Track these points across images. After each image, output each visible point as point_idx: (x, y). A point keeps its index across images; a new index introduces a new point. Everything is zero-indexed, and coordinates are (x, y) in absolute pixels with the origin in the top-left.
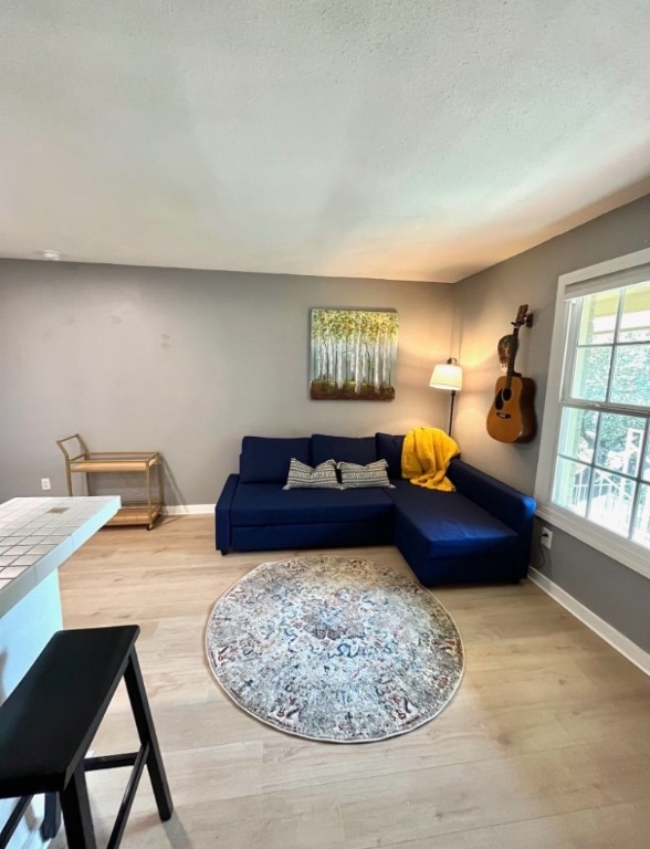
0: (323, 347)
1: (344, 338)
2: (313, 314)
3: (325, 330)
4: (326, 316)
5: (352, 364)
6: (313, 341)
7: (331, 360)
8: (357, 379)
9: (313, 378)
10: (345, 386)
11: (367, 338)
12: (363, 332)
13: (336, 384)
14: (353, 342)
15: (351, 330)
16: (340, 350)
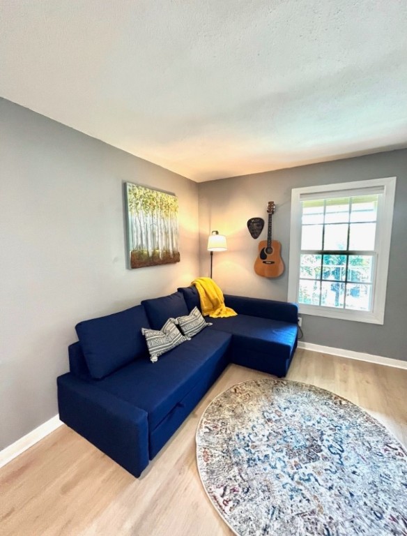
0: (137, 220)
1: (150, 212)
2: (128, 187)
3: (137, 204)
4: (137, 191)
5: (157, 235)
6: (129, 213)
7: (143, 232)
8: (160, 248)
9: (131, 249)
10: (154, 253)
11: (163, 214)
12: (161, 209)
13: (148, 253)
14: (156, 216)
15: (154, 207)
16: (148, 222)
